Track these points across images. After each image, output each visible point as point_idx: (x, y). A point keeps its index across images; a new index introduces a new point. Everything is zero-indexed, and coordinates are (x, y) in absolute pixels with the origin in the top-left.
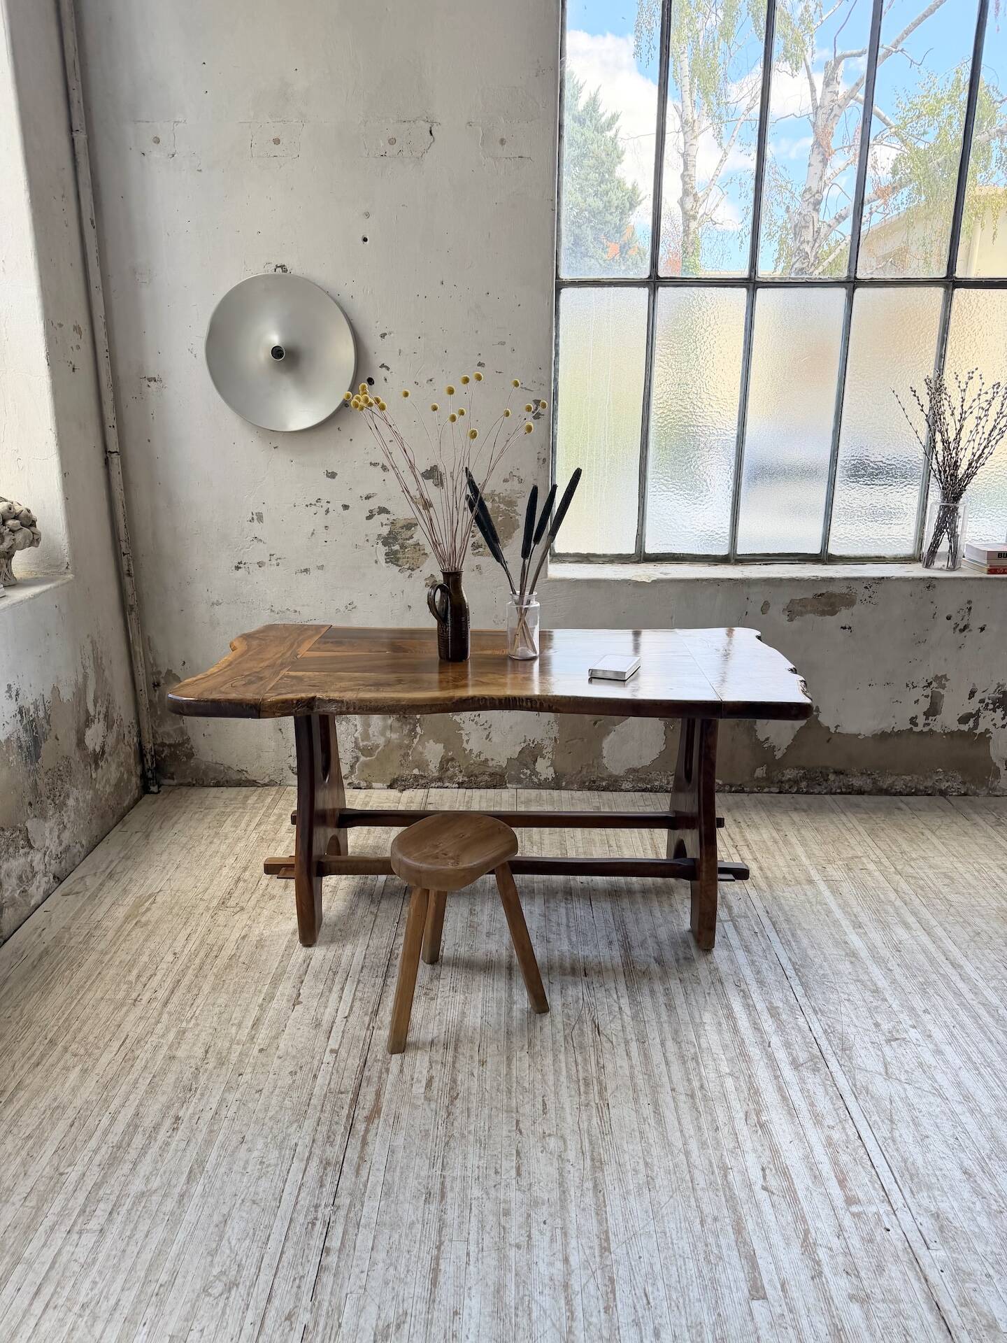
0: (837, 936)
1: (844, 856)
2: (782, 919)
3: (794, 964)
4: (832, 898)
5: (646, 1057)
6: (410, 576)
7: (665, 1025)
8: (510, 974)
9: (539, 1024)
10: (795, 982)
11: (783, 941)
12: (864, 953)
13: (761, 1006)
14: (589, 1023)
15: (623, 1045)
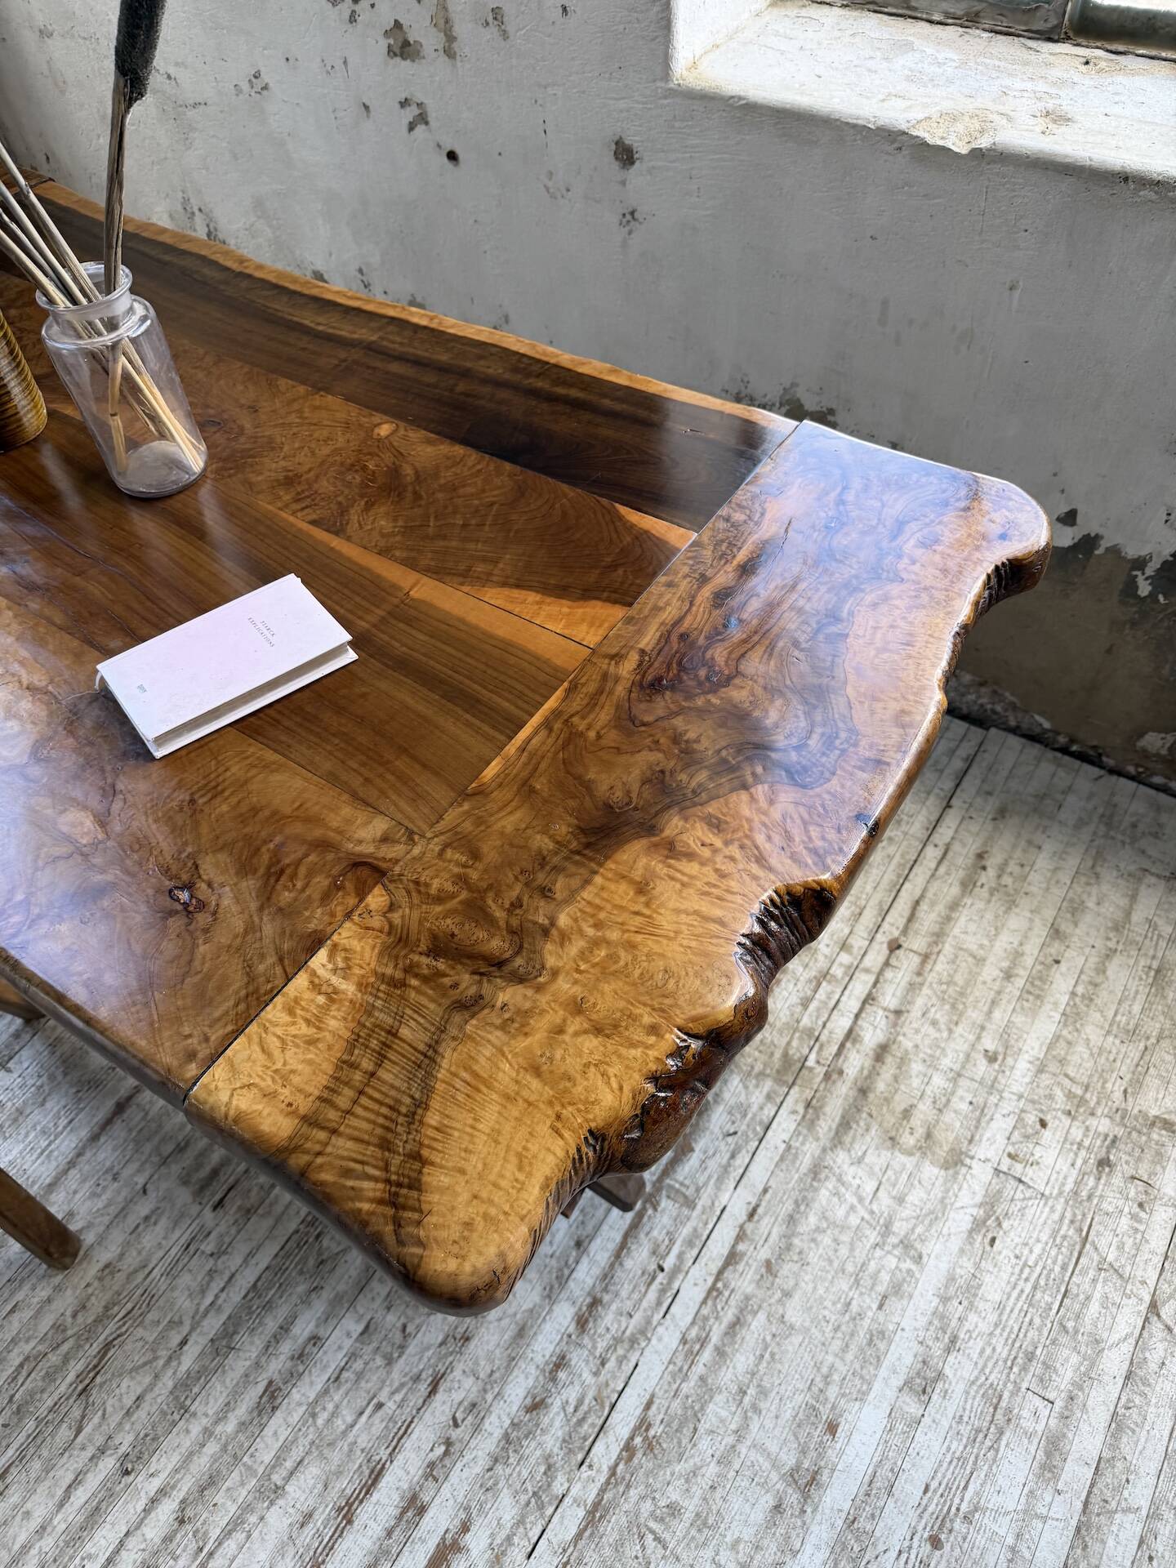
0: (832, 1392)
1: (1134, 1106)
2: (764, 1253)
3: (643, 1425)
4: (955, 1244)
5: (94, 1516)
6: (353, 18)
7: (212, 1448)
8: (108, 1122)
9: (20, 1296)
10: (585, 1488)
11: (694, 1333)
12: (837, 1496)
13: (438, 1521)
14: (96, 1347)
15: (89, 1453)
